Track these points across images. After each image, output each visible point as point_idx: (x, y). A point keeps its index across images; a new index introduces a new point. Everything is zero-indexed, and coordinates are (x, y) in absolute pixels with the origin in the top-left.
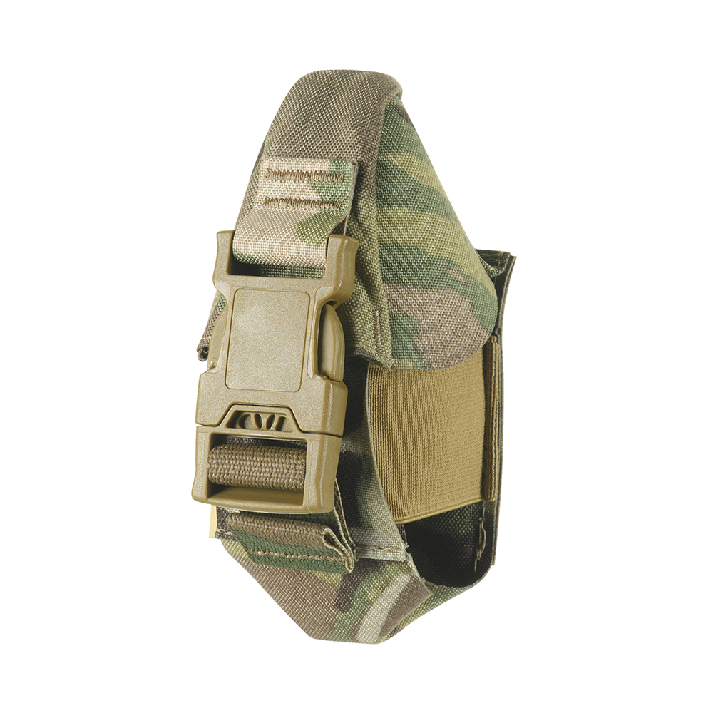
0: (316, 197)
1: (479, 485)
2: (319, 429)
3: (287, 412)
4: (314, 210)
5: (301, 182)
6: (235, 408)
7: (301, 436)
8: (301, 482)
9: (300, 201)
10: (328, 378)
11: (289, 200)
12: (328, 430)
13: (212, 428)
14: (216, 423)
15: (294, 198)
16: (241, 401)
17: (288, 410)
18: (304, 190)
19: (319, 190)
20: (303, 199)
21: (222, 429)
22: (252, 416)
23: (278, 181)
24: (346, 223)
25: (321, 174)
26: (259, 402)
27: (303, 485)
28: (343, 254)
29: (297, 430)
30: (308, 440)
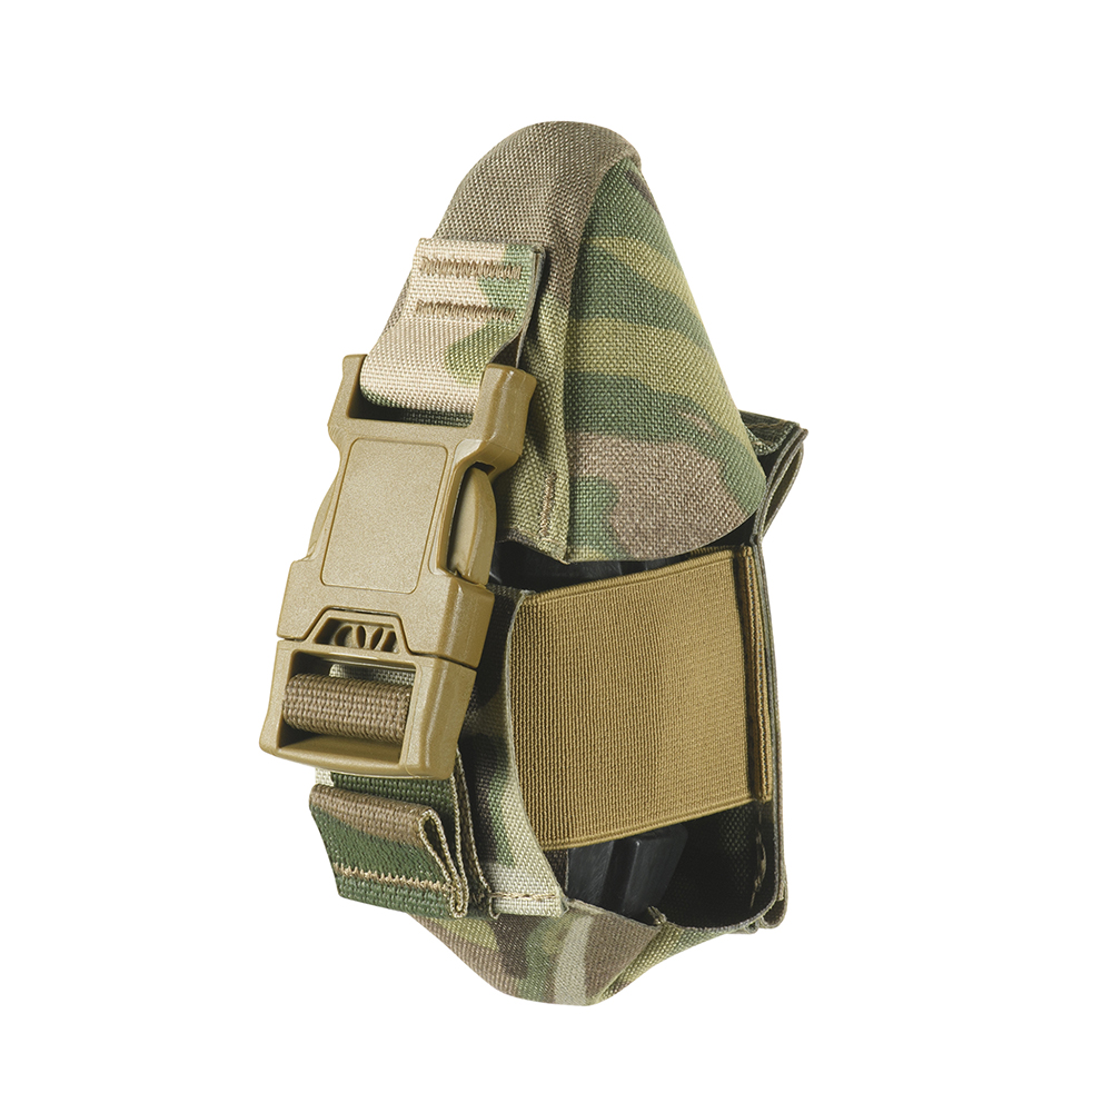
0: (483, 301)
1: (744, 778)
2: (434, 649)
3: (395, 622)
4: (477, 323)
5: (466, 277)
6: (330, 615)
7: (410, 659)
8: (401, 726)
9: (462, 306)
10: (459, 575)
11: (448, 305)
12: (448, 653)
13: (294, 643)
14: (302, 635)
15: (454, 303)
16: (338, 604)
17: (397, 622)
18: (468, 291)
19: (488, 289)
20: (465, 305)
21: (310, 646)
22: (355, 628)
23: (436, 275)
24: (520, 342)
25: (491, 266)
26: (362, 607)
27: (404, 731)
28: (505, 389)
29: (405, 650)
30: (417, 666)
